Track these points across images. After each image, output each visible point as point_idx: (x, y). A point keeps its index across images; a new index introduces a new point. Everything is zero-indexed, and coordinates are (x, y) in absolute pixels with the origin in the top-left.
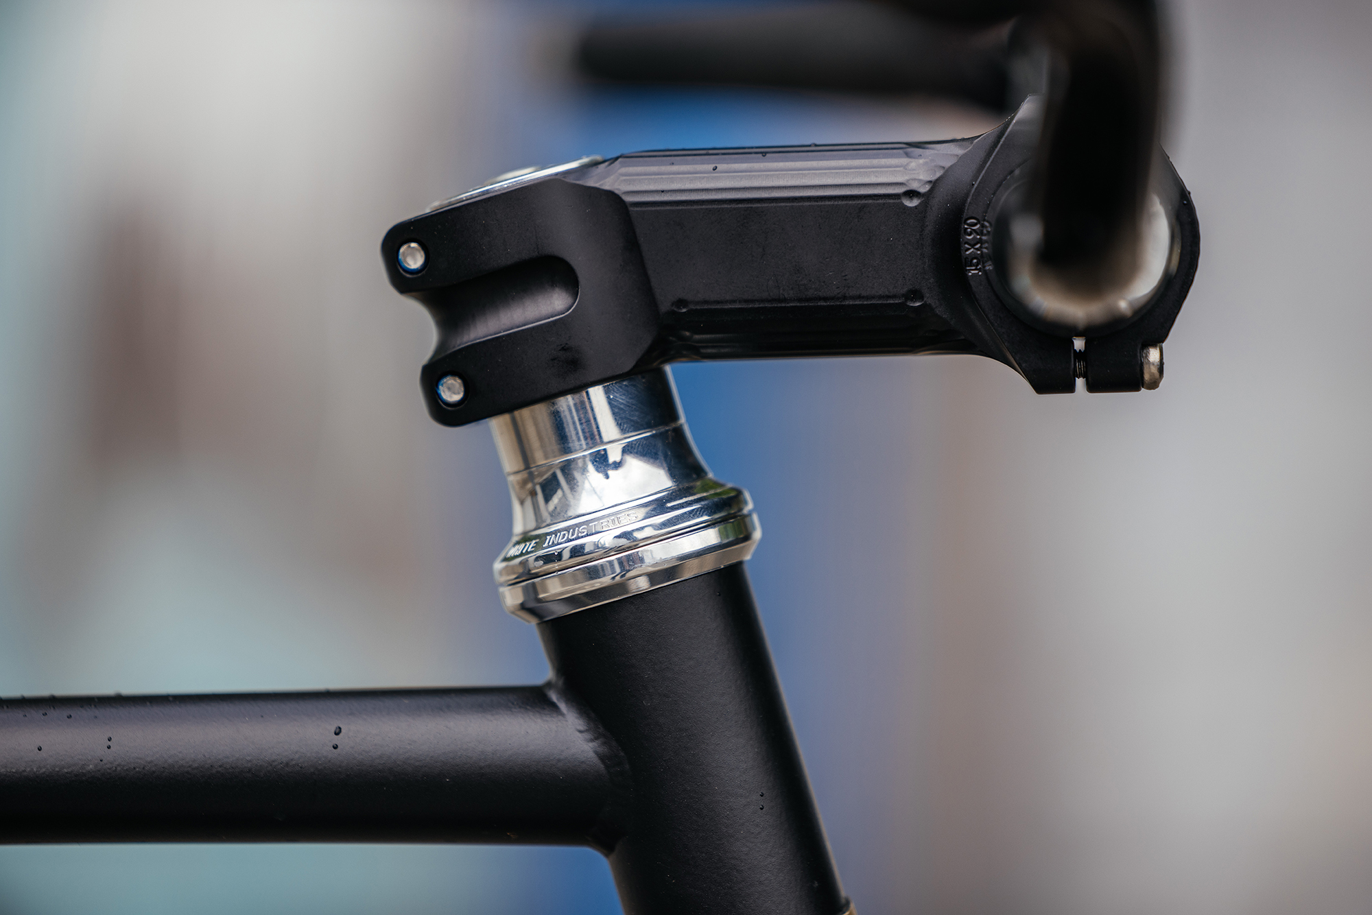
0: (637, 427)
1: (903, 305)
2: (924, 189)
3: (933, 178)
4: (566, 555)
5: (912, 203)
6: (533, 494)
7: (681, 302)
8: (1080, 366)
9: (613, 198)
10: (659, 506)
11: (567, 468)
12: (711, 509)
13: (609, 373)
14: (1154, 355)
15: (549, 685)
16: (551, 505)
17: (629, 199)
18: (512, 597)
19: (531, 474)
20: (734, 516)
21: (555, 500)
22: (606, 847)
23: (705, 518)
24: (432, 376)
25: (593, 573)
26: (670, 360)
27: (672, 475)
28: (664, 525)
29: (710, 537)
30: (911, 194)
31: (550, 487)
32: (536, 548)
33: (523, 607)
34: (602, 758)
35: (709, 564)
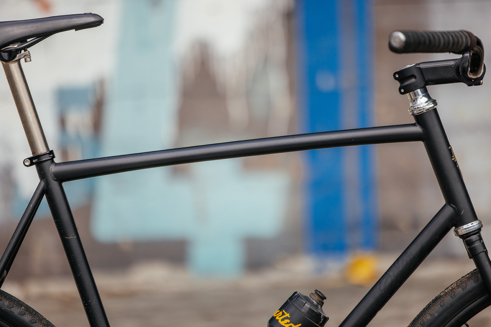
0: (424, 93)
1: (453, 78)
2: (454, 64)
3: (455, 63)
4: (417, 108)
5: (453, 66)
6: (412, 102)
7: (428, 79)
8: (473, 83)
9: (419, 68)
10: (427, 102)
11: (416, 99)
12: (432, 102)
13: (420, 87)
14: (481, 81)
15: (415, 123)
16: (414, 103)
17: (421, 68)
18: (411, 113)
19: (412, 100)
20: (435, 103)
21: (415, 102)
22: (423, 141)
23: (432, 103)
24: (400, 89)
25: (420, 110)
26: (426, 86)
27: (428, 98)
28: (427, 104)
29: (433, 105)
30: (453, 65)
31: (414, 101)
32: (414, 107)
33: (412, 114)
34: (422, 131)
35: (432, 108)
